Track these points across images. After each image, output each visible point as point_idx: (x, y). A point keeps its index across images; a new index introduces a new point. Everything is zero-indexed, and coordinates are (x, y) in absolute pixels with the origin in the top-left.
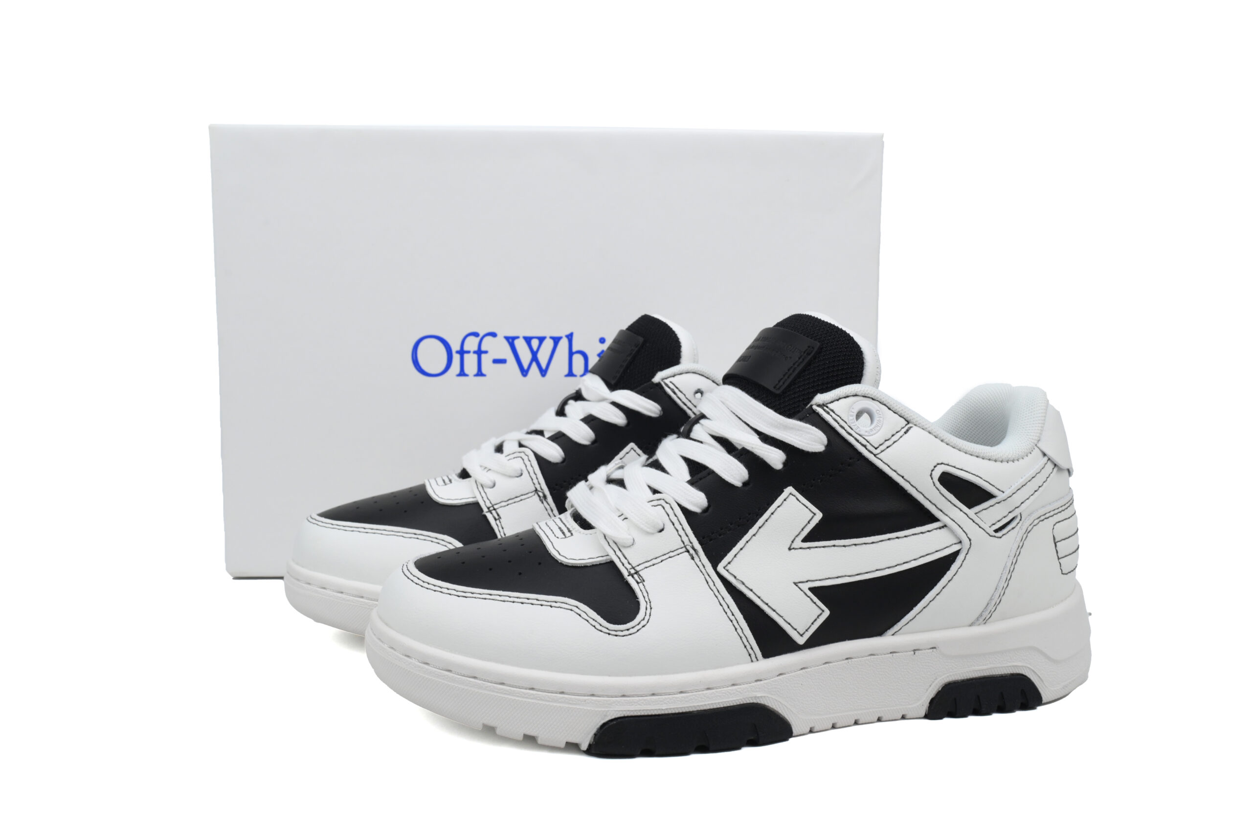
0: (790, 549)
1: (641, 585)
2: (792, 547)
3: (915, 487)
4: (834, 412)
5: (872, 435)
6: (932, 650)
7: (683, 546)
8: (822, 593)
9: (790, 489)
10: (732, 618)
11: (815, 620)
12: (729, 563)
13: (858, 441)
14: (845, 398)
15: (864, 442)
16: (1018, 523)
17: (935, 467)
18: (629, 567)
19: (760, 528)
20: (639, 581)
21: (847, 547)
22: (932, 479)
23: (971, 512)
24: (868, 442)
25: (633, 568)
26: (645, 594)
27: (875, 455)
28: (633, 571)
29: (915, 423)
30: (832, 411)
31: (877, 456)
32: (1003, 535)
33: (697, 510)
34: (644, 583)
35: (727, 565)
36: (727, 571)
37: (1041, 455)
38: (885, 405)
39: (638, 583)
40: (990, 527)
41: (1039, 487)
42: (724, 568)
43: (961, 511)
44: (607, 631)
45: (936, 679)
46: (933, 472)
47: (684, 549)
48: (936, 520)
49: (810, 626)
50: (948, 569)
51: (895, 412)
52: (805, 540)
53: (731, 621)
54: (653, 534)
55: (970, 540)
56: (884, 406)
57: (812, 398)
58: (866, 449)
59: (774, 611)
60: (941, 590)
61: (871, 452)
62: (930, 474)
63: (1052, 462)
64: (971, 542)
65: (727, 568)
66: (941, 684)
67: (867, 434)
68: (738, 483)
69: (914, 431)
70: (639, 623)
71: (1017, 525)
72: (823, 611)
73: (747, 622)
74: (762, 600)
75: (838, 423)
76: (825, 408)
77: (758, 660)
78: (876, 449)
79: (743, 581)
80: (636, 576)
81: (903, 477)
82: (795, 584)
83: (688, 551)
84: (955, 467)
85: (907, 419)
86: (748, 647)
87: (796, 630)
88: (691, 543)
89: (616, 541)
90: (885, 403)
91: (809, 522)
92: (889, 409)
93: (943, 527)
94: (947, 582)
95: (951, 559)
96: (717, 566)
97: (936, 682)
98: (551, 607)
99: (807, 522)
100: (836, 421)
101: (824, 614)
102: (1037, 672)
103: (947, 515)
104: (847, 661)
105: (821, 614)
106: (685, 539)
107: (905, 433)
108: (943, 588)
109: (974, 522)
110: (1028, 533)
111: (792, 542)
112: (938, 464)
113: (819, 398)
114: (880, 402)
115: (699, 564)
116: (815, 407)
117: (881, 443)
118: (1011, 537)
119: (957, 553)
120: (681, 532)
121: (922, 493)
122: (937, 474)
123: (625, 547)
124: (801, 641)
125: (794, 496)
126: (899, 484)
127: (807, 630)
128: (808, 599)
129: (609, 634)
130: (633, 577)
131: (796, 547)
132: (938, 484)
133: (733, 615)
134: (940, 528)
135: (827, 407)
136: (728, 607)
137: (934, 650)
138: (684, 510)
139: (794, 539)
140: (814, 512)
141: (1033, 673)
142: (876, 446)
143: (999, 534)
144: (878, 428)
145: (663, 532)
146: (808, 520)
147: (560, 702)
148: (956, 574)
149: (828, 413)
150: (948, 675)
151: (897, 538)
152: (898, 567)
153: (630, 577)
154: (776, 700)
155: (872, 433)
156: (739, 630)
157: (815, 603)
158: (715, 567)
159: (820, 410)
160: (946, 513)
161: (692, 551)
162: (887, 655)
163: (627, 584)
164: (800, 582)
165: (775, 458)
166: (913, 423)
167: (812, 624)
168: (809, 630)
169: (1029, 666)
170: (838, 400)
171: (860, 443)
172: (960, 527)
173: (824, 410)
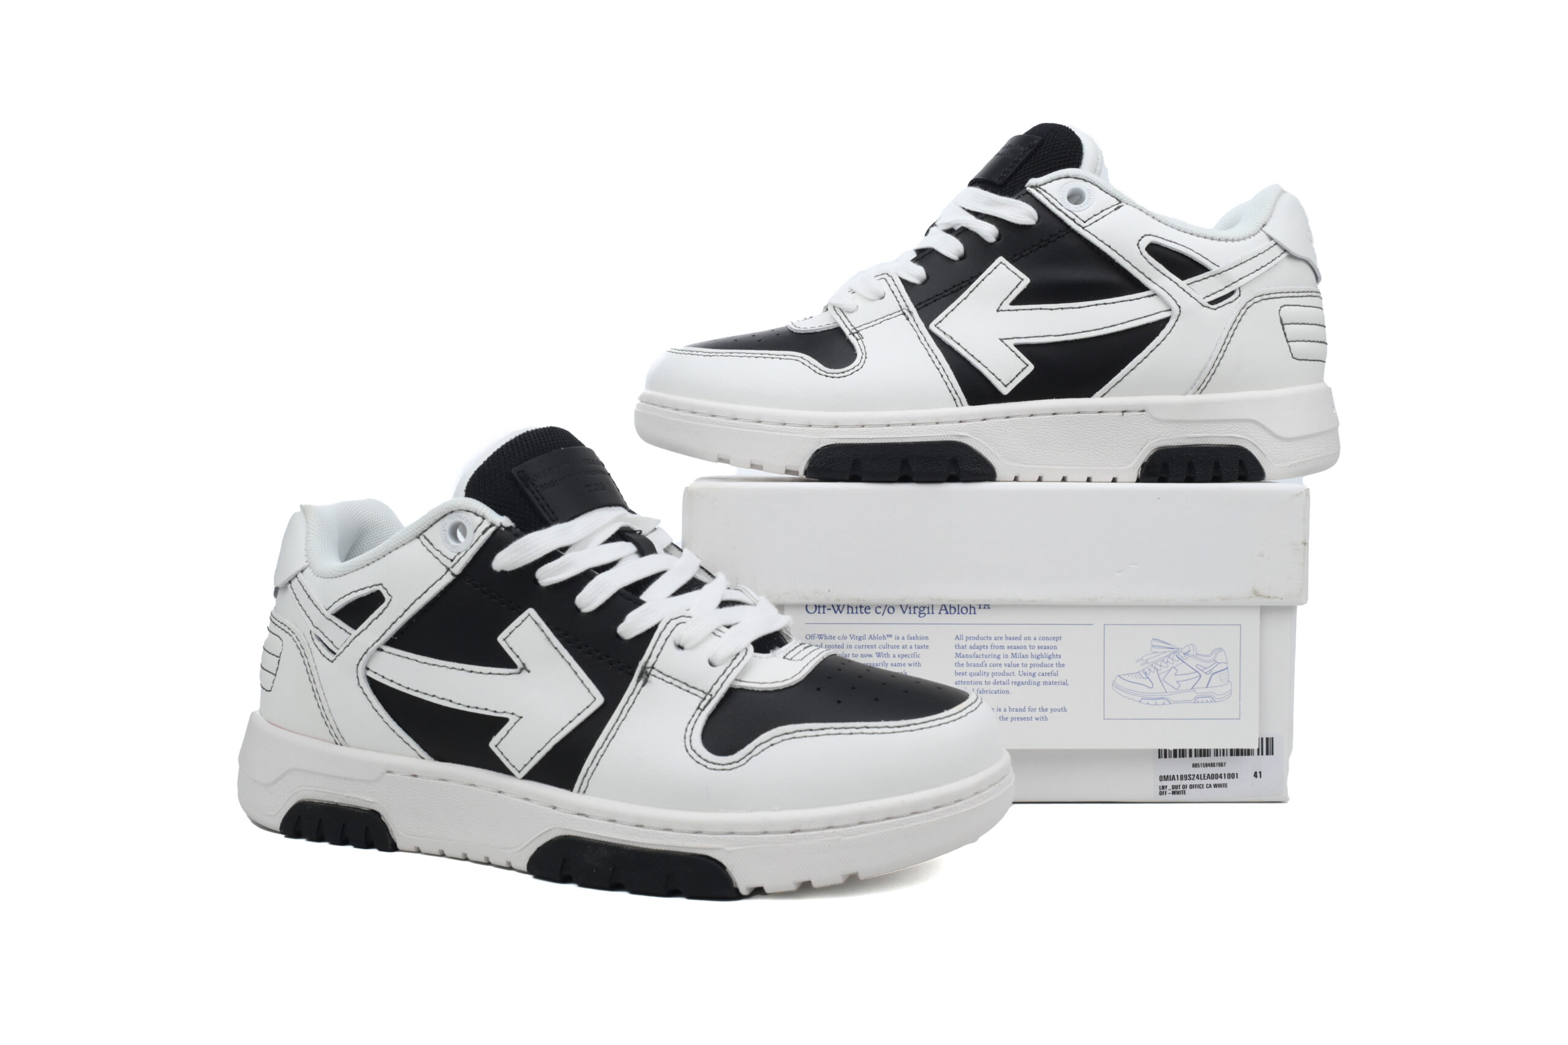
0: (998, 311)
1: (860, 341)
2: (1000, 309)
3: (1122, 256)
4: (1046, 192)
5: (1081, 211)
6: (1141, 413)
7: (900, 309)
8: (1027, 350)
9: (1001, 259)
10: (939, 366)
11: (1020, 373)
12: (940, 322)
13: (1067, 215)
14: (1057, 179)
15: (1073, 216)
16: (1237, 298)
17: (1142, 237)
18: (851, 328)
19: (971, 292)
20: (858, 338)
21: (1053, 311)
22: (1139, 248)
23: (1183, 283)
24: (1077, 216)
25: (855, 328)
26: (863, 348)
27: (1083, 228)
28: (854, 331)
29: (1126, 202)
30: (1045, 191)
31: (1085, 228)
32: (1218, 308)
33: (917, 281)
34: (863, 340)
35: (937, 324)
36: (938, 328)
37: (1266, 238)
38: (1096, 185)
39: (857, 340)
40: (1204, 298)
41: (1262, 267)
42: (935, 326)
43: (1171, 280)
44: (826, 374)
45: (1147, 443)
46: (1140, 243)
47: (901, 312)
48: (1145, 289)
49: (1014, 378)
50: (1157, 335)
51: (1107, 192)
52: (1013, 303)
53: (938, 369)
54: (874, 300)
55: (1179, 307)
56: (1096, 187)
57: (1027, 181)
58: (1075, 223)
59: (979, 362)
60: (1149, 354)
61: (1079, 225)
62: (1137, 243)
63: (1281, 247)
64: (1181, 309)
65: (937, 326)
66: (1153, 448)
67: (1076, 210)
68: (955, 257)
69: (1125, 208)
70: (854, 368)
71: (1235, 300)
72: (1028, 365)
73: (953, 371)
74: (968, 353)
75: (1049, 201)
76: (1038, 189)
77: (962, 405)
78: (1085, 222)
79: (952, 336)
80: (856, 335)
81: (1110, 247)
82: (1001, 340)
83: (904, 314)
84: (1163, 239)
85: (1119, 198)
86: (953, 392)
87: (1000, 380)
88: (907, 306)
89: (842, 307)
90: (1096, 183)
91: (1017, 287)
92: (1101, 189)
93: (1152, 295)
94: (1155, 346)
95: (1162, 324)
96: (929, 325)
97: (1148, 445)
98: (780, 359)
99: (1015, 286)
100: (1047, 199)
101: (1028, 368)
102: (1259, 446)
103: (1156, 284)
104: (1053, 416)
105: (1025, 368)
106: (902, 304)
107: (1115, 209)
108: (1151, 352)
109: (1184, 291)
110: (1247, 308)
111: (1001, 305)
112: (1146, 235)
113: (1033, 181)
114: (1092, 183)
115: (913, 323)
116: (1028, 189)
117: (1089, 217)
118: (1229, 310)
119: (1167, 320)
120: (900, 299)
121: (1129, 262)
122: (1145, 243)
123: (849, 312)
124: (1006, 391)
125: (1004, 264)
126: (1106, 254)
127: (1011, 382)
128: (1013, 353)
129: (827, 376)
130: (854, 335)
131: (1004, 309)
132: (1145, 253)
133: (940, 364)
134: (1149, 296)
135: (1040, 188)
136: (936, 358)
137: (1144, 413)
138: (905, 282)
139: (1003, 302)
140: (1022, 278)
141: (1253, 447)
142: (1085, 220)
143: (1215, 306)
144: (1088, 205)
145: (883, 299)
146: (1016, 285)
147: (781, 432)
148: (1164, 339)
149: (1040, 193)
150: (1160, 439)
151: (1105, 304)
152: (1105, 329)
153: (852, 335)
154: (979, 442)
155: (1081, 209)
156: (945, 377)
157: (1019, 357)
158: (927, 326)
159: (1033, 191)
160: (1154, 281)
161: (907, 313)
162: (1095, 414)
163: (849, 341)
164: (1006, 339)
165: (989, 232)
166: (1124, 202)
167: (1017, 376)
168: (1013, 382)
169: (1249, 439)
170: (1051, 182)
171: (1069, 217)
172: (1169, 294)
173: (1037, 191)
